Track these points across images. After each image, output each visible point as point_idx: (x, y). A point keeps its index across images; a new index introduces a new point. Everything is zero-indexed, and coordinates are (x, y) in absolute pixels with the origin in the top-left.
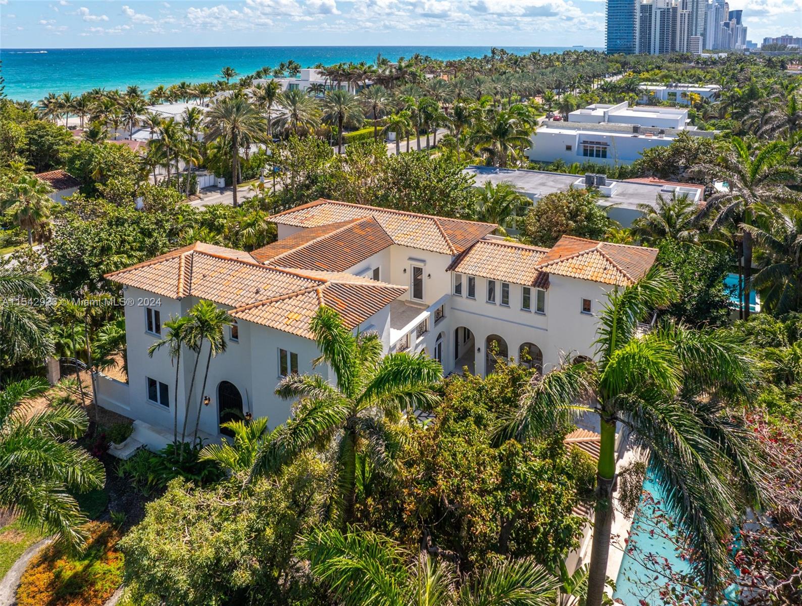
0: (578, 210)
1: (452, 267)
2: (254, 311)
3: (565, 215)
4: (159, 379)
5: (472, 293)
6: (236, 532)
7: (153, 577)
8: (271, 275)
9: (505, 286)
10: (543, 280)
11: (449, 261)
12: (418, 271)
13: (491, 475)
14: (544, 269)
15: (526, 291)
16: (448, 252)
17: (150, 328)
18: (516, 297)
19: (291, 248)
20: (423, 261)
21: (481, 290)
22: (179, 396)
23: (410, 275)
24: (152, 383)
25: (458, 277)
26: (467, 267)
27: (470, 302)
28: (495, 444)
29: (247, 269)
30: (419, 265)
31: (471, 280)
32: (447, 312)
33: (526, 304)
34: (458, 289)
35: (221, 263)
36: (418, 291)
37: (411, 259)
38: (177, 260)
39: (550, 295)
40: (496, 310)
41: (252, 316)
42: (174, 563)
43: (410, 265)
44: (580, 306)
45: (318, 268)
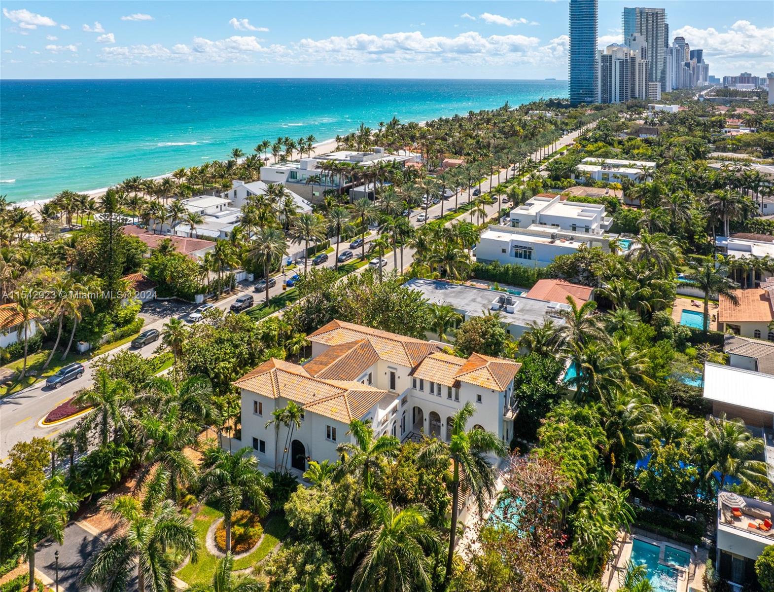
0: (486, 331)
1: (412, 373)
2: (315, 407)
3: (479, 333)
4: (259, 438)
5: (422, 388)
6: (326, 503)
7: (300, 518)
8: (320, 385)
9: (439, 385)
10: (457, 384)
11: (410, 370)
12: (393, 376)
13: (415, 480)
14: (458, 379)
15: (450, 388)
16: (409, 366)
17: (256, 411)
18: (444, 392)
19: (326, 365)
20: (396, 369)
21: (427, 387)
22: (270, 447)
23: (389, 375)
24: (255, 440)
25: (415, 381)
26: (418, 375)
27: (421, 393)
28: (418, 470)
29: (307, 381)
30: (393, 371)
31: (422, 381)
32: (408, 399)
33: (450, 396)
34: (415, 386)
35: (292, 377)
36: (393, 386)
37: (389, 367)
38: (268, 374)
39: (462, 391)
40: (434, 398)
41: (315, 409)
42: (307, 513)
43: (388, 371)
44: (476, 398)
45: (342, 379)
